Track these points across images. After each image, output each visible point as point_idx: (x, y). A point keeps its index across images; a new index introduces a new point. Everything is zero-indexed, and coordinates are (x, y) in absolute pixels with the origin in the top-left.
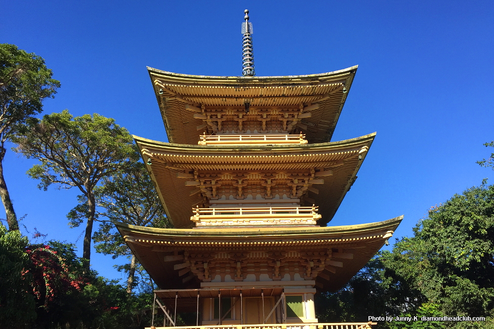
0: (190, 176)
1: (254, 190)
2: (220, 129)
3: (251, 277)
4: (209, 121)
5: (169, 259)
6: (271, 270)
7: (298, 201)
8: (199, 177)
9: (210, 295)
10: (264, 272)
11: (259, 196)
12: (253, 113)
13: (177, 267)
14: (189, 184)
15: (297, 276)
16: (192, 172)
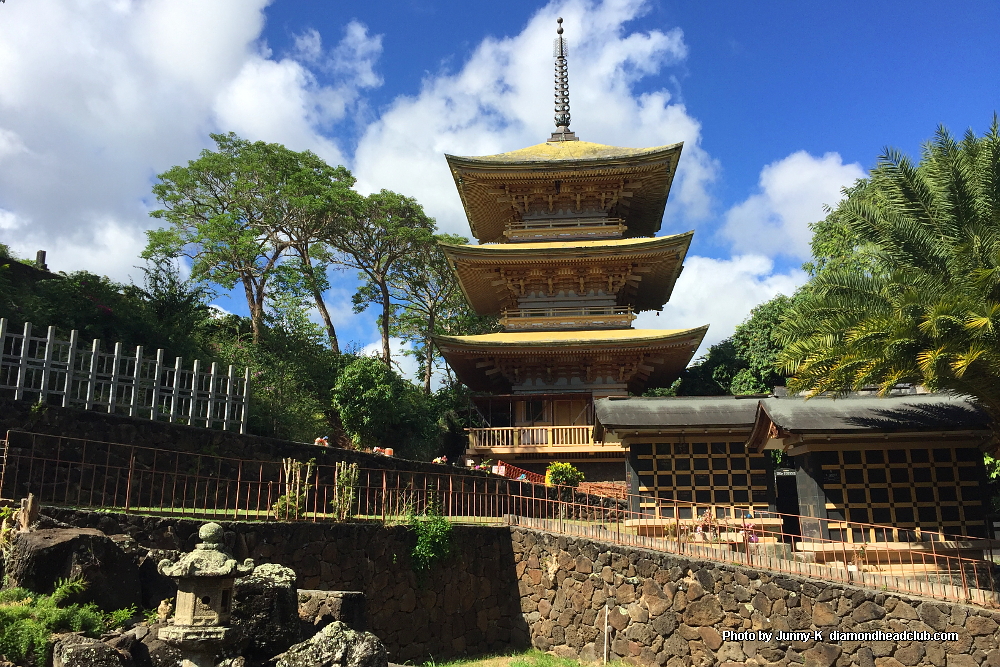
0: (496, 274)
1: (566, 286)
2: (527, 209)
3: (562, 382)
4: (514, 202)
5: (480, 365)
6: (583, 375)
7: (615, 297)
8: (506, 274)
9: (522, 399)
10: (576, 376)
11: (571, 292)
12: (565, 190)
13: (488, 373)
14: (495, 283)
15: (610, 379)
16: (498, 270)
